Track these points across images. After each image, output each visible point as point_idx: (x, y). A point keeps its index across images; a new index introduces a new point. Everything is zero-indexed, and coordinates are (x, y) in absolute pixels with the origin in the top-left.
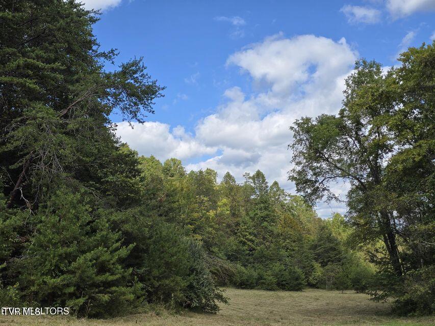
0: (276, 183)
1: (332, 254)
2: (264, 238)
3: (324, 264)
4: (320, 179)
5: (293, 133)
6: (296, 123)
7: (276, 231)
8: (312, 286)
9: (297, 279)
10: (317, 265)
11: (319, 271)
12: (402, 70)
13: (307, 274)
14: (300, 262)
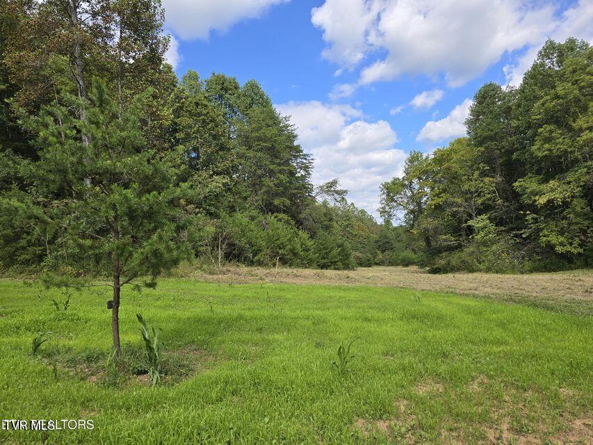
0: (352, 204)
1: (387, 245)
2: (348, 238)
3: (383, 252)
4: (392, 210)
5: (380, 189)
6: (382, 184)
7: (354, 233)
8: (377, 264)
9: (369, 260)
10: (379, 252)
11: (380, 256)
12: (433, 159)
13: (374, 257)
14: (369, 251)
